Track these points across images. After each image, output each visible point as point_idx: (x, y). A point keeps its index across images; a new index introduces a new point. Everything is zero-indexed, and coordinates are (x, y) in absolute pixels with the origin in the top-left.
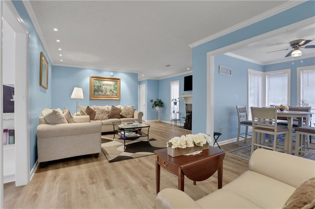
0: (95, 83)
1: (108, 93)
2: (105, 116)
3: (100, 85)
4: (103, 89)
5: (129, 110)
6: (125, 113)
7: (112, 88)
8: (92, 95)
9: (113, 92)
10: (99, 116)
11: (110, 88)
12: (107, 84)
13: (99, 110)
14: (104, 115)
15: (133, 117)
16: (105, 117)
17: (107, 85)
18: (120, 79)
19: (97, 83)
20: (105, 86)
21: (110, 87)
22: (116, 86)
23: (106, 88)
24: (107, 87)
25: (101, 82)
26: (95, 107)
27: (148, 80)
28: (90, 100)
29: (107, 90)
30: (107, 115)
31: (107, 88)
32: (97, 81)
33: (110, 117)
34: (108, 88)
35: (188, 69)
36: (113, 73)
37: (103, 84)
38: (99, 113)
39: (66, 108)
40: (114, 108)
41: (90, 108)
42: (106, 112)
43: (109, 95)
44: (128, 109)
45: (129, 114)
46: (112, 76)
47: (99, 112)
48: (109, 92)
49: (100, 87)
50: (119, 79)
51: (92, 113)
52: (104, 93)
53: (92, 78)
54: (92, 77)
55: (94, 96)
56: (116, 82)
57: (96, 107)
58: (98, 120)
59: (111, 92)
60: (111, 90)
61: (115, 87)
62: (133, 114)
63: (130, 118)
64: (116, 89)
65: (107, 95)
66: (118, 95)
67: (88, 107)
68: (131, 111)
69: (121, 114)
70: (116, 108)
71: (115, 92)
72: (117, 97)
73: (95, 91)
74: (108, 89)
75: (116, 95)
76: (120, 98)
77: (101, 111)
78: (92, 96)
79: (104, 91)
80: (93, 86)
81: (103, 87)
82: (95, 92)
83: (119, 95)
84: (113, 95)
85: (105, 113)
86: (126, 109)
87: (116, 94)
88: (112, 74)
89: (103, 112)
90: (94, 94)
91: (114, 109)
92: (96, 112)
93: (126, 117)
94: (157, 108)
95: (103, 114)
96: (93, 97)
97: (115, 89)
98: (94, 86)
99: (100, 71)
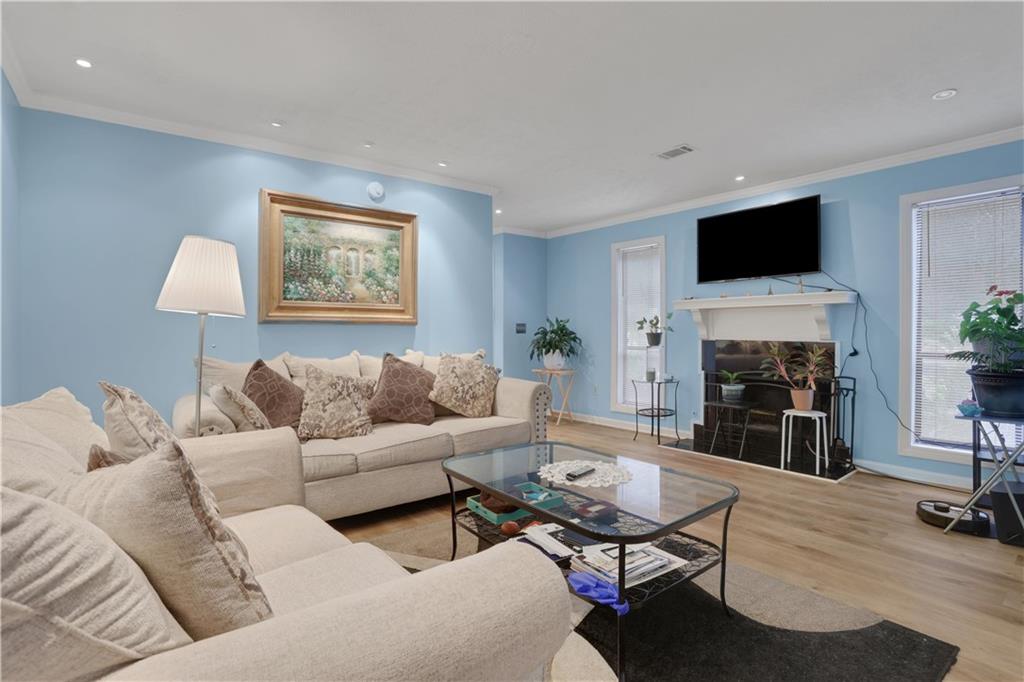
0: (289, 232)
1: (358, 289)
2: (356, 413)
3: (317, 243)
4: (332, 264)
5: (472, 376)
6: (455, 390)
7: (377, 261)
8: (276, 295)
9: (380, 284)
10: (326, 415)
11: (366, 260)
12: (351, 241)
13: (318, 378)
14: (348, 409)
15: (493, 413)
16: (358, 416)
17: (353, 245)
18: (414, 217)
19: (299, 233)
20: (342, 251)
21: (368, 255)
22: (395, 253)
23: (348, 259)
24: (352, 255)
25: (323, 231)
26: (291, 363)
27: (504, 234)
28: (265, 322)
29: (353, 269)
30: (364, 405)
31: (353, 261)
32: (299, 222)
33: (381, 417)
34: (358, 260)
35: (740, 178)
36: (381, 182)
37: (330, 238)
38: (324, 397)
39: (127, 392)
40: (397, 365)
41: (270, 372)
42: (357, 388)
43: (363, 300)
44: (466, 369)
45: (474, 397)
46: (374, 199)
47: (323, 390)
48: (363, 282)
49: (318, 253)
50: (409, 218)
51: (282, 397)
52: (337, 286)
53: (272, 201)
54: (275, 199)
55: (284, 303)
56: (393, 232)
57: (298, 362)
58: (321, 437)
59: (369, 281)
60: (370, 274)
61: (389, 259)
62: (491, 395)
63: (481, 415)
64: (393, 267)
65: (353, 299)
66: (407, 298)
67: (259, 364)
68: (479, 379)
69: (432, 395)
70: (406, 364)
71: (389, 283)
72: (398, 307)
73: (291, 273)
74: (357, 268)
75: (397, 300)
76: (415, 315)
77: (333, 385)
78: (276, 304)
79: (335, 279)
80: (278, 247)
81: (333, 253)
82: (286, 279)
83: (410, 298)
84: (379, 298)
85: (356, 396)
86: (458, 371)
87: (396, 293)
88: (375, 188)
89: (342, 388)
90: (286, 291)
91: (397, 372)
92: (303, 392)
93: (459, 411)
94: (554, 360)
95: (342, 403)
96: (280, 308)
97: (393, 269)
98: (286, 251)
99: (312, 168)
